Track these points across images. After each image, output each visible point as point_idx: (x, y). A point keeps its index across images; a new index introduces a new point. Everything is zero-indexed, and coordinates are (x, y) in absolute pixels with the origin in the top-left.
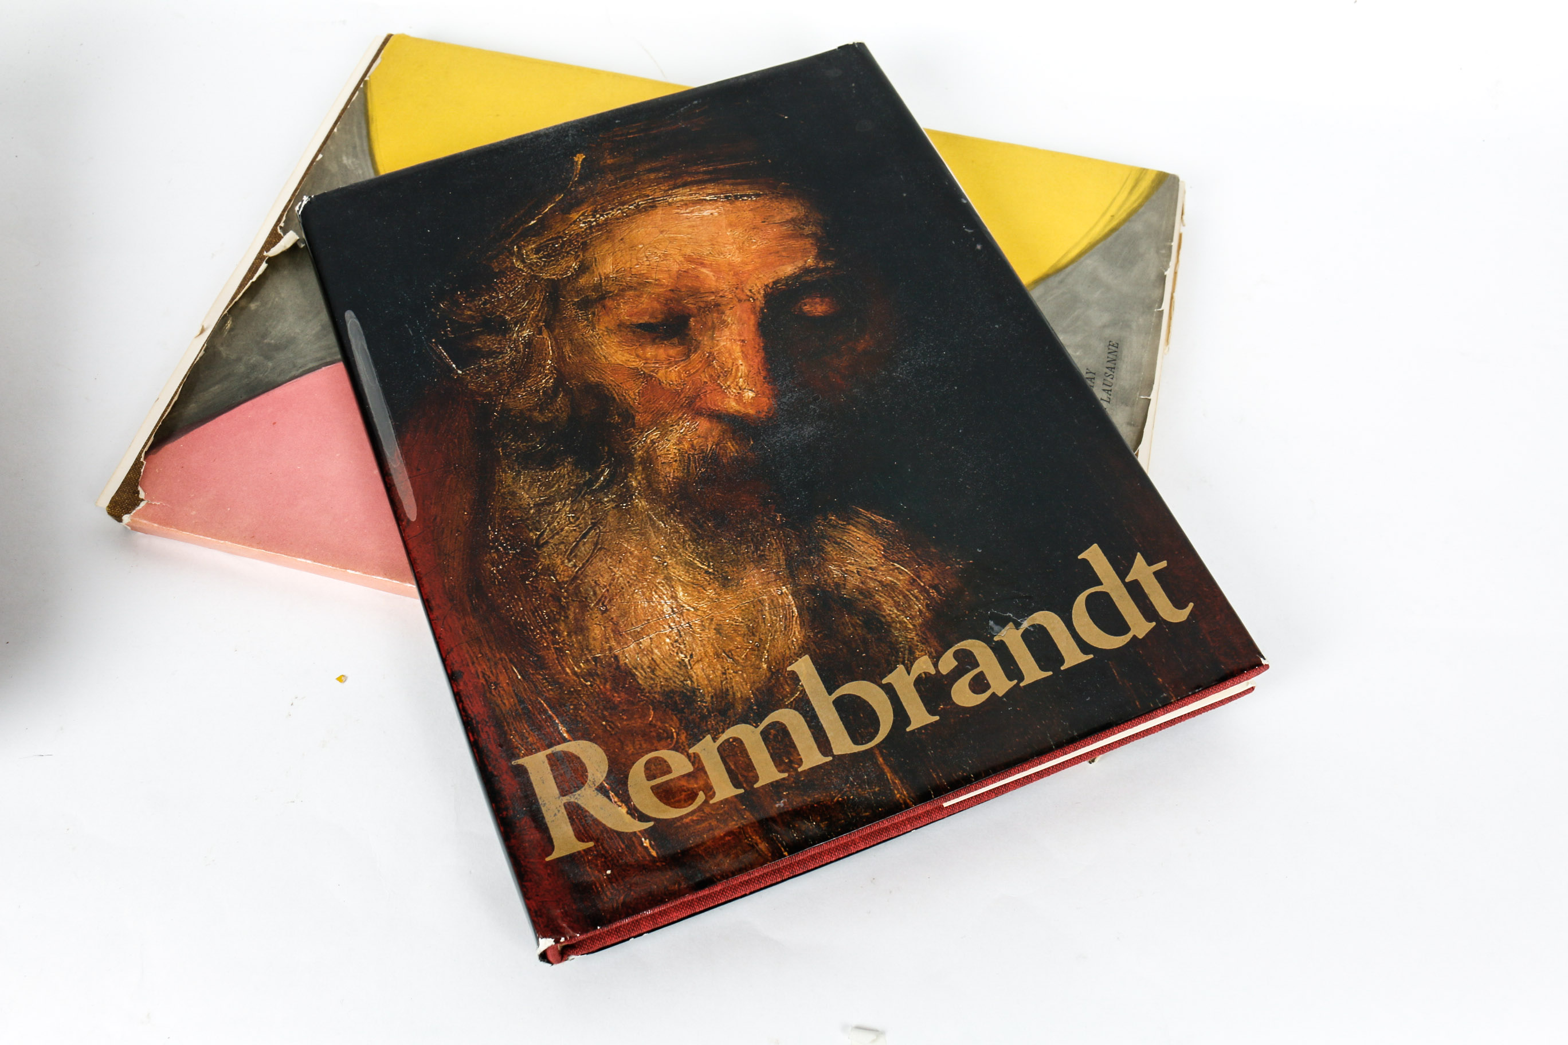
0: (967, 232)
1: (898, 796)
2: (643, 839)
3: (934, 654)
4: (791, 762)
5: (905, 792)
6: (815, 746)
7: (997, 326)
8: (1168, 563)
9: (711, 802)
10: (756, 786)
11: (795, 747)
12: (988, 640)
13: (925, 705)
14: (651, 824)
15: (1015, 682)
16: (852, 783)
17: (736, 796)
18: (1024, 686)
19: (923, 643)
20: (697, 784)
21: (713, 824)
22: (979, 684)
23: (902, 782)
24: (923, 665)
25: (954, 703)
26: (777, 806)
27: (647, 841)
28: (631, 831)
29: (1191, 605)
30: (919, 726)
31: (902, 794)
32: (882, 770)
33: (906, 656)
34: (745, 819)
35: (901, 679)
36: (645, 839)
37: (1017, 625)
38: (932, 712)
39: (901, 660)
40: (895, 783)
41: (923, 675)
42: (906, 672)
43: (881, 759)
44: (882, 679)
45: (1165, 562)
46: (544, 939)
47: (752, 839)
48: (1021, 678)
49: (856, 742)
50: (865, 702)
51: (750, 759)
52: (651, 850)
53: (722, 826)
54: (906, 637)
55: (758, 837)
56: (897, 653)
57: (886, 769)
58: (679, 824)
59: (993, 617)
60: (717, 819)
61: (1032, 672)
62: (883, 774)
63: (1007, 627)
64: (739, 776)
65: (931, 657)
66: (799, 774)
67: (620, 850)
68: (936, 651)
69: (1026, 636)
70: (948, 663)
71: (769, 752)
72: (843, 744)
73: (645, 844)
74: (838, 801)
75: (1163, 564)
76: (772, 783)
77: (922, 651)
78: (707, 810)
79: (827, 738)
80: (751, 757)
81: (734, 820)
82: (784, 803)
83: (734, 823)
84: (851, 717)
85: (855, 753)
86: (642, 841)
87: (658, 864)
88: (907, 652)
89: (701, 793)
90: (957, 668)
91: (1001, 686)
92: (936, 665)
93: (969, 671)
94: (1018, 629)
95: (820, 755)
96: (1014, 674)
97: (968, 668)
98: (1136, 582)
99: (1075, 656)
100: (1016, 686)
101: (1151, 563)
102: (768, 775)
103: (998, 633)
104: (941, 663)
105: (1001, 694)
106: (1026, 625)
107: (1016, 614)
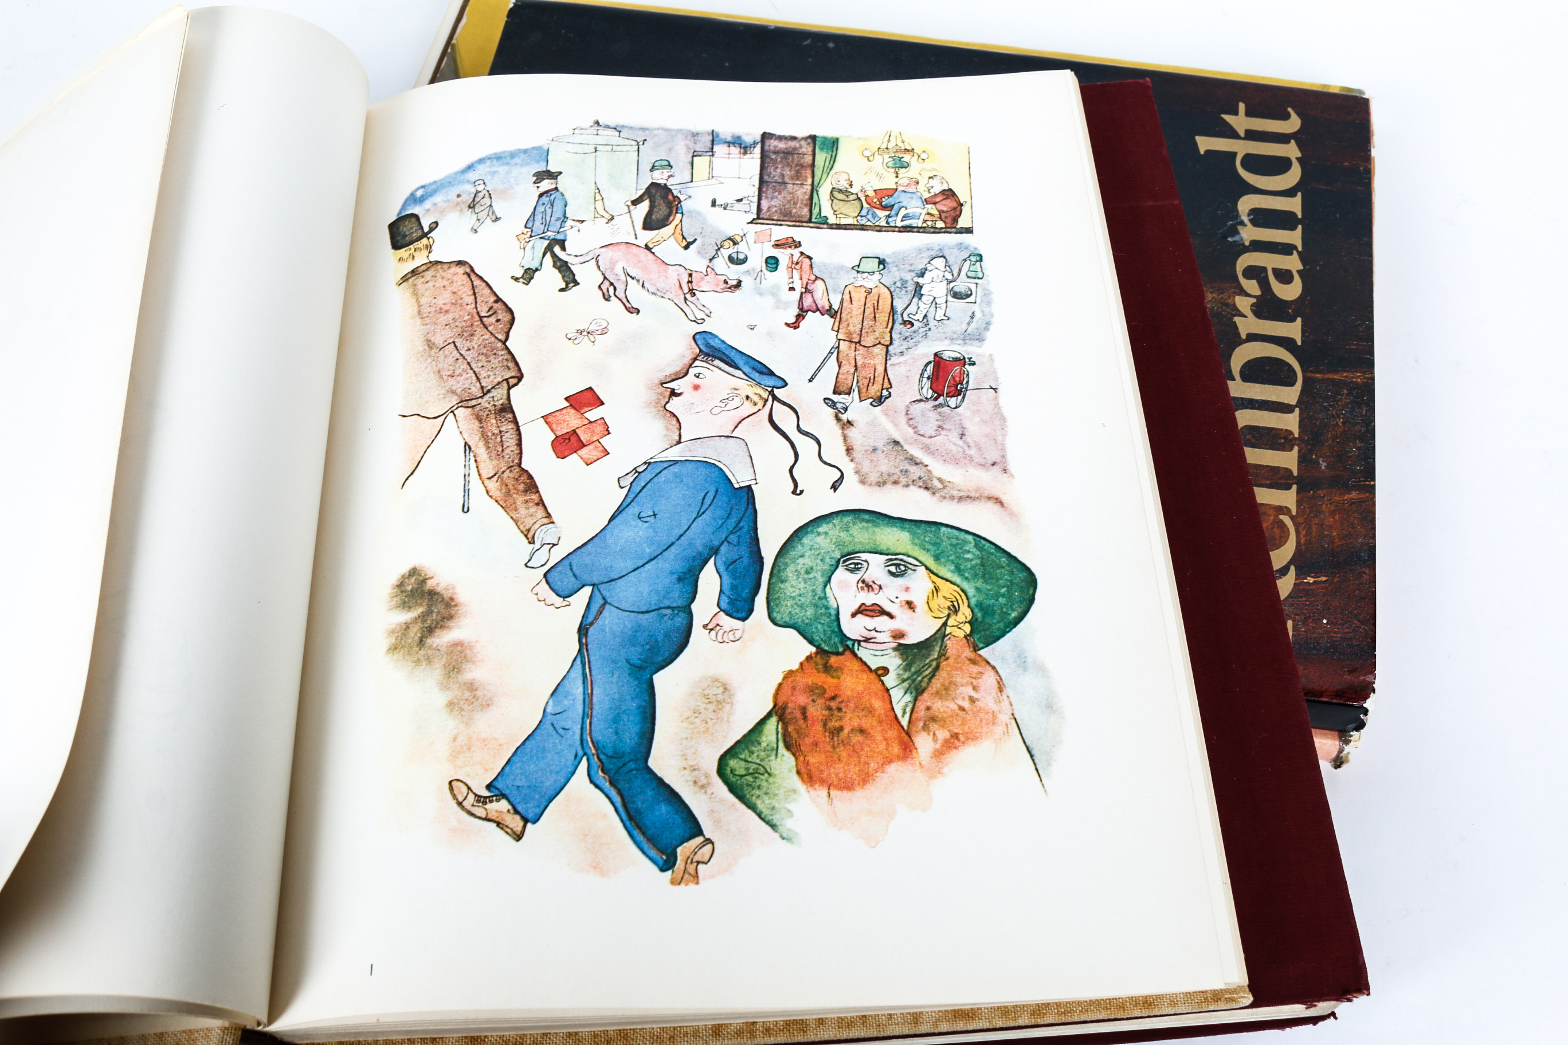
0: (808, 44)
1: (1359, 380)
2: (1305, 581)
3: (1238, 291)
4: (1285, 438)
5: (1359, 374)
6: (1280, 414)
8: (1243, 102)
9: (1294, 513)
10: (1295, 474)
11: (1272, 429)
12: (1244, 249)
13: (1282, 321)
14: (1292, 568)
15: (1295, 252)
16: (1330, 406)
17: (1298, 492)
18: (1303, 248)
19: (1222, 293)
20: (1270, 515)
21: (1317, 522)
22: (1285, 276)
23: (1348, 372)
24: (1243, 304)
25: (1292, 301)
26: (1323, 468)
27: (1309, 578)
28: (1292, 587)
29: (1290, 110)
30: (1300, 334)
31: (1358, 377)
32: (1328, 379)
33: (1228, 310)
34: (1324, 496)
35: (1247, 324)
36: (1306, 579)
37: (1242, 223)
38: (1292, 320)
39: (1229, 316)
40: (1346, 377)
41: (1254, 308)
42: (1243, 318)
43: (1318, 375)
44: (1240, 338)
45: (1240, 103)
46: (1368, 701)
47: (1346, 500)
48: (1295, 247)
49: (1292, 384)
50: (1257, 359)
51: (1267, 466)
52: (1319, 579)
53: (1322, 516)
54: (1210, 301)
55: (1347, 495)
56: (1222, 314)
57: (1330, 376)
58: (1303, 547)
59: (1225, 236)
60: (1313, 517)
61: (1294, 237)
62: (1333, 380)
63: (1241, 232)
64: (1279, 481)
65: (1239, 294)
66: (1300, 438)
67: (1307, 603)
68: (1235, 288)
69: (1255, 223)
70: (1252, 286)
71: (1267, 449)
72: (1290, 395)
73: (1311, 582)
74: (1342, 423)
75: (1242, 106)
76: (1299, 462)
77: (1229, 297)
78: (1300, 520)
79: (1276, 402)
80: (1265, 464)
81: (1321, 505)
82: (1323, 461)
83: (1324, 506)
84: (1265, 376)
85: (1302, 391)
87: (1336, 580)
88: (1224, 308)
89: (1281, 517)
90: (1258, 282)
91: (1293, 263)
92: (1248, 295)
93: (1267, 277)
94: (1246, 226)
95: (1289, 415)
96: (1286, 249)
97: (1263, 275)
98: (1248, 132)
99: (1295, 205)
100: (1299, 253)
101: (1236, 113)
102: (1288, 460)
103: (1242, 239)
104: (1249, 291)
105: (1301, 267)
106: (1245, 219)
107: (1231, 219)
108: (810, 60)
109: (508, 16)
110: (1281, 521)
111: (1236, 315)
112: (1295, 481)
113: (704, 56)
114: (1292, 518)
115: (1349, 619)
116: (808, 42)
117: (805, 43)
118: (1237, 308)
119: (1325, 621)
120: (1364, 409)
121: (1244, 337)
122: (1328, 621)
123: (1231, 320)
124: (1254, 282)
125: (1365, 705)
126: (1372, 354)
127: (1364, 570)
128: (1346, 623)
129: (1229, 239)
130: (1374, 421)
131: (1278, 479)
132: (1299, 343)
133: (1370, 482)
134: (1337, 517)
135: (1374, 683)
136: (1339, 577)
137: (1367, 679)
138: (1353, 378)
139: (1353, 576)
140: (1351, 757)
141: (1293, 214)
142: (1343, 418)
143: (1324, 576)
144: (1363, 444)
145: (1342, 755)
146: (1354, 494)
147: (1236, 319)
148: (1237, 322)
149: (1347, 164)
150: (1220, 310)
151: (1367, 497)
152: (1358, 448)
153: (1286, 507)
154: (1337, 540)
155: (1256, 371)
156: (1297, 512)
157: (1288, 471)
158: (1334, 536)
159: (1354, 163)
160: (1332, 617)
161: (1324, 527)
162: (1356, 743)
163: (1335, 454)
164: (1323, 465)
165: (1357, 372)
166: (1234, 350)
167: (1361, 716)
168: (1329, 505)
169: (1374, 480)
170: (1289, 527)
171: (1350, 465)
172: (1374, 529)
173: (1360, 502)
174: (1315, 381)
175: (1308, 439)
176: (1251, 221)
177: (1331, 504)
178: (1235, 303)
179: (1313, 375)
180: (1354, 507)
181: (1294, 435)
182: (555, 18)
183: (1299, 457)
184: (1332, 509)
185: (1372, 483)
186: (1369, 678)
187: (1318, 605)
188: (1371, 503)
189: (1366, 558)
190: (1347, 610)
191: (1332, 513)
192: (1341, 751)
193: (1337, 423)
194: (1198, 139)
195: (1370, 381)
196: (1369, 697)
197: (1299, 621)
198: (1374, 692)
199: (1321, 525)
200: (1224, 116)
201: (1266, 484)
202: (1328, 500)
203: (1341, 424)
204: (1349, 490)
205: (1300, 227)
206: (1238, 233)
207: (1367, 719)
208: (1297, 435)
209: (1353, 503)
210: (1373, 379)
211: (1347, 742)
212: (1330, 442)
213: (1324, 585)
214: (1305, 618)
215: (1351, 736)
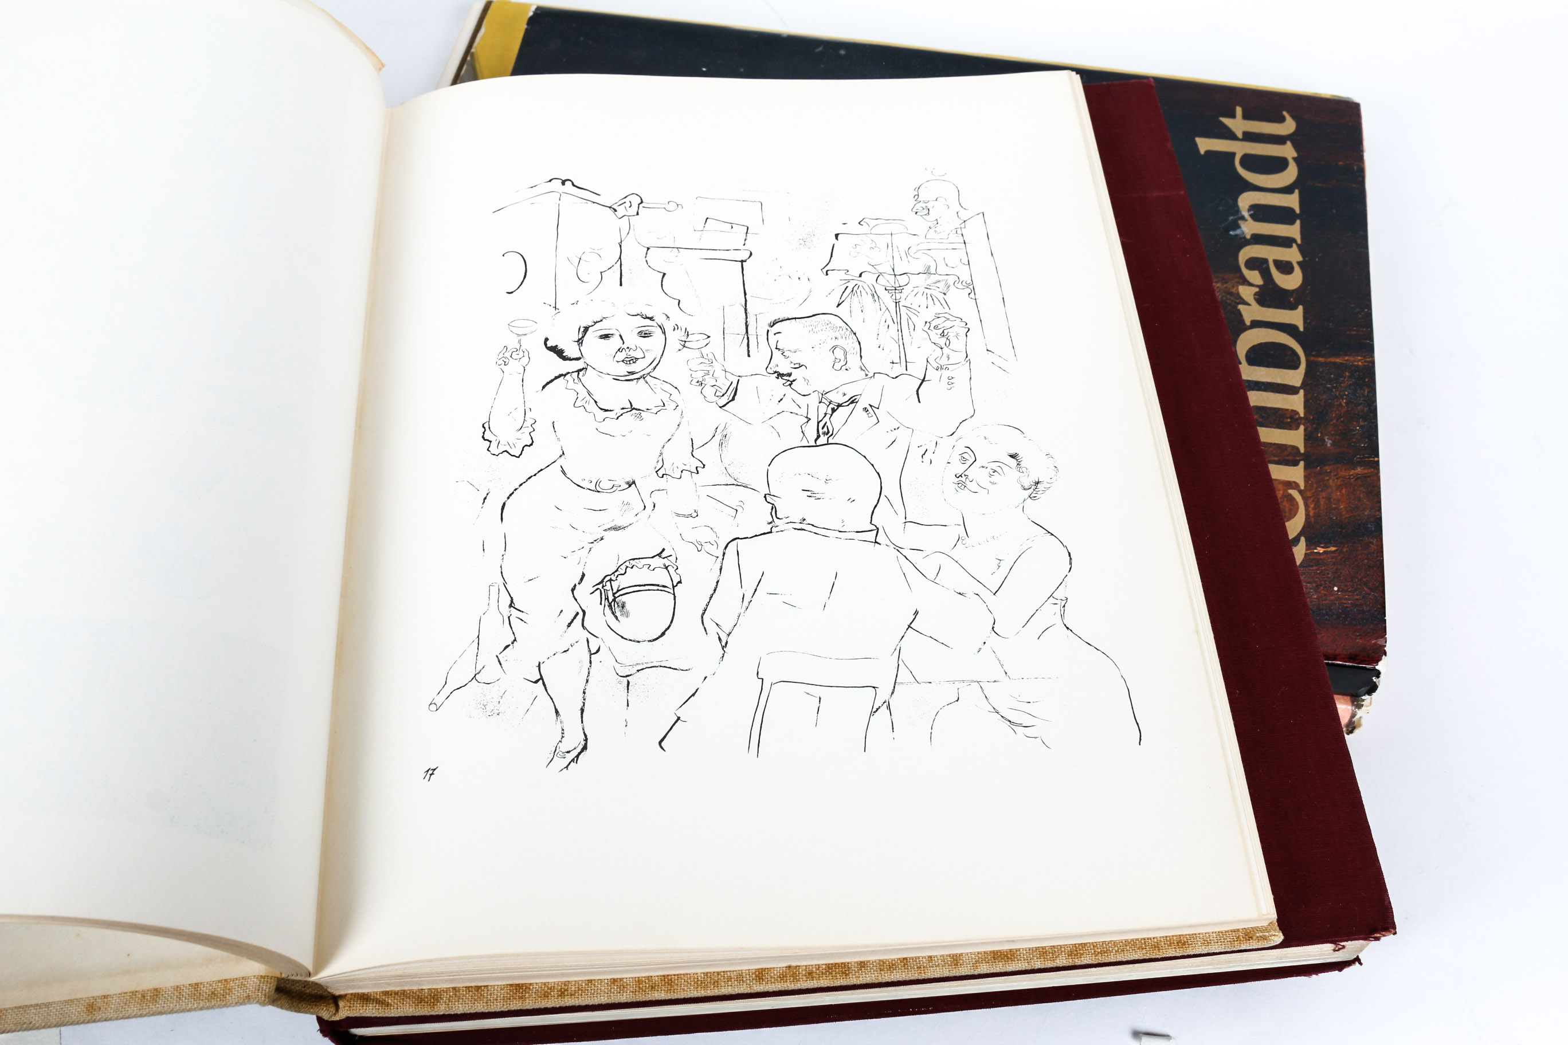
0: (820, 52)
1: (1360, 363)
2: (1315, 551)
3: (1241, 281)
4: (1291, 418)
5: (1360, 358)
6: (1285, 396)
8: (1240, 106)
9: (1302, 488)
10: (1302, 451)
11: (1278, 409)
12: (1244, 242)
13: (1284, 309)
14: (1303, 539)
15: (1294, 245)
16: (1334, 387)
17: (1305, 468)
18: (1302, 241)
19: (1226, 283)
21: (1324, 496)
22: (1285, 267)
23: (1350, 355)
24: (1247, 293)
25: (1293, 291)
26: (1329, 445)
27: (1319, 548)
28: (1303, 556)
29: (1285, 113)
30: (1302, 321)
31: (1360, 360)
32: (1330, 362)
33: (1232, 299)
34: (1330, 472)
35: (1251, 312)
36: (1316, 549)
37: (1243, 218)
38: (1293, 307)
39: (1233, 304)
40: (1347, 360)
41: (1257, 297)
42: (1246, 306)
44: (1245, 324)
45: (1237, 107)
46: (1380, 663)
47: (1352, 475)
48: (1294, 240)
49: (1296, 367)
50: (1261, 344)
51: (1275, 444)
52: (1329, 549)
53: (1329, 490)
55: (1353, 471)
56: (1226, 303)
57: (1333, 360)
58: (1312, 519)
59: (1227, 229)
60: (1321, 491)
61: (1293, 231)
62: (1335, 364)
63: (1242, 226)
64: (1287, 458)
65: (1242, 284)
66: (1306, 418)
67: (1318, 572)
68: (1238, 278)
69: (1256, 218)
70: (1255, 277)
71: (1274, 428)
72: (1295, 377)
73: (1321, 552)
74: (1345, 403)
75: (1239, 110)
76: (1305, 440)
77: (1233, 286)
78: (1309, 494)
79: (1281, 384)
80: (1273, 442)
81: (1328, 480)
82: (1328, 439)
83: (1331, 481)
84: (1270, 360)
85: (1305, 374)
86: (1316, 552)
87: (1345, 550)
88: (1228, 296)
89: (1290, 491)
90: (1261, 273)
91: (1293, 255)
92: (1251, 285)
93: (1268, 269)
94: (1247, 220)
95: (1294, 396)
96: (1286, 242)
97: (1264, 266)
98: (1245, 133)
99: (1292, 201)
100: (1298, 246)
101: (1233, 116)
102: (1295, 438)
103: (1243, 233)
104: (1251, 281)
105: (1300, 259)
106: (1246, 214)
107: (1232, 215)
108: (822, 66)
109: (529, 24)
110: (1290, 495)
111: (1240, 303)
112: (1301, 458)
113: (719, 62)
114: (1301, 492)
115: (1359, 587)
116: (820, 49)
117: (817, 51)
118: (1240, 296)
119: (1336, 589)
120: (1366, 390)
121: (1248, 323)
122: (1338, 589)
123: (1235, 307)
124: (1256, 273)
125: (1377, 667)
126: (1371, 339)
127: (1372, 540)
128: (1356, 590)
129: (1231, 233)
130: (1375, 401)
131: (1287, 456)
132: (1301, 329)
133: (1374, 458)
134: (1344, 491)
135: (1385, 646)
136: (1348, 547)
137: (1379, 643)
138: (1354, 361)
139: (1361, 546)
140: (1363, 721)
141: (1290, 210)
142: (1346, 399)
143: (1334, 546)
144: (1366, 423)
145: (1355, 719)
146: (1359, 470)
147: (1241, 307)
148: (1241, 310)
149: (1341, 163)
150: (1224, 298)
151: (1372, 472)
152: (1361, 427)
153: (1294, 482)
154: (1344, 513)
155: (1261, 355)
156: (1305, 487)
157: (1295, 449)
158: (1341, 509)
159: (1348, 162)
160: (1343, 584)
161: (1332, 500)
162: (1368, 708)
163: (1339, 432)
164: (1329, 443)
165: (1358, 356)
166: (1239, 336)
167: (1374, 678)
168: (1336, 480)
169: (1377, 456)
170: (1298, 500)
171: (1354, 442)
172: (1380, 502)
173: (1365, 477)
174: (1317, 364)
175: (1314, 418)
176: (1251, 216)
177: (1337, 479)
178: (1238, 292)
179: (1316, 359)
180: (1359, 482)
181: (1299, 415)
182: (574, 25)
183: (1305, 435)
184: (1339, 483)
185: (1376, 459)
186: (1380, 642)
187: (1328, 574)
188: (1376, 478)
189: (1373, 529)
190: (1357, 578)
191: (1339, 488)
192: (1353, 715)
193: (1341, 403)
194: (1200, 141)
195: (1371, 364)
196: (1381, 659)
197: (1311, 589)
198: (1386, 655)
199: (1329, 499)
200: (1222, 119)
201: (1274, 460)
202: (1334, 476)
203: (1344, 405)
204: (1354, 466)
205: (1298, 222)
206: (1238, 227)
207: (1379, 681)
208: (1302, 415)
209: (1358, 478)
210: (1373, 362)
211: (1359, 706)
212: (1335, 421)
213: (1333, 555)
214: (1317, 586)
215: (1363, 700)
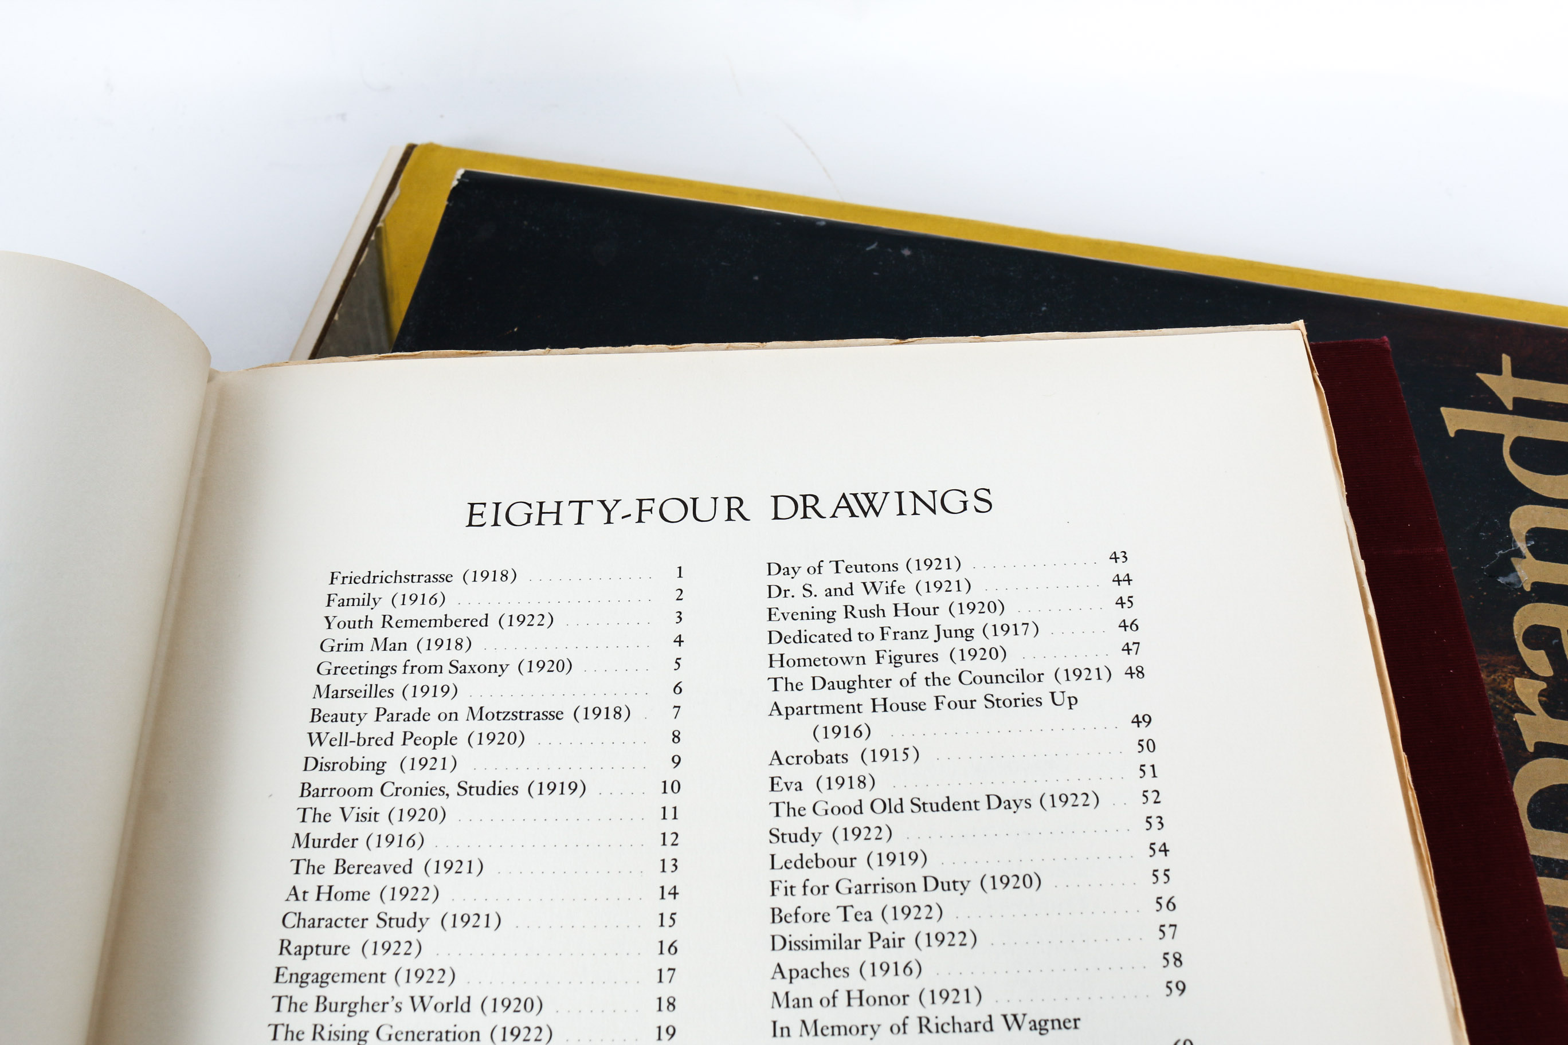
0: (873, 250)
3: (1517, 669)
7: (1044, 309)
8: (1508, 354)
12: (1526, 598)
19: (1495, 672)
24: (1528, 691)
33: (1504, 701)
35: (1535, 726)
37: (1519, 554)
39: (1506, 711)
41: (1544, 699)
42: (1527, 716)
44: (1526, 750)
45: (1504, 356)
50: (1552, 788)
59: (1494, 574)
63: (1517, 567)
65: (1520, 675)
68: (1513, 664)
69: (1539, 554)
70: (1538, 661)
75: (1506, 360)
77: (1505, 679)
88: (1498, 697)
90: (1549, 655)
92: (1534, 676)
93: (1559, 645)
94: (1525, 558)
97: (1554, 642)
98: (1516, 401)
101: (1498, 371)
103: (1520, 581)
104: (1535, 670)
106: (1522, 546)
107: (1504, 548)
108: (875, 274)
109: (449, 199)
111: (1515, 711)
113: (723, 263)
116: (873, 246)
117: (868, 249)
118: (1517, 697)
121: (1531, 749)
123: (1510, 718)
124: (1542, 654)
129: (1501, 580)
147: (1518, 717)
148: (1519, 722)
150: (1493, 702)
155: (1553, 809)
166: (1517, 771)
176: (1531, 549)
178: (1514, 688)
182: (515, 202)
194: (1447, 413)
200: (1478, 374)
206: (1513, 570)
